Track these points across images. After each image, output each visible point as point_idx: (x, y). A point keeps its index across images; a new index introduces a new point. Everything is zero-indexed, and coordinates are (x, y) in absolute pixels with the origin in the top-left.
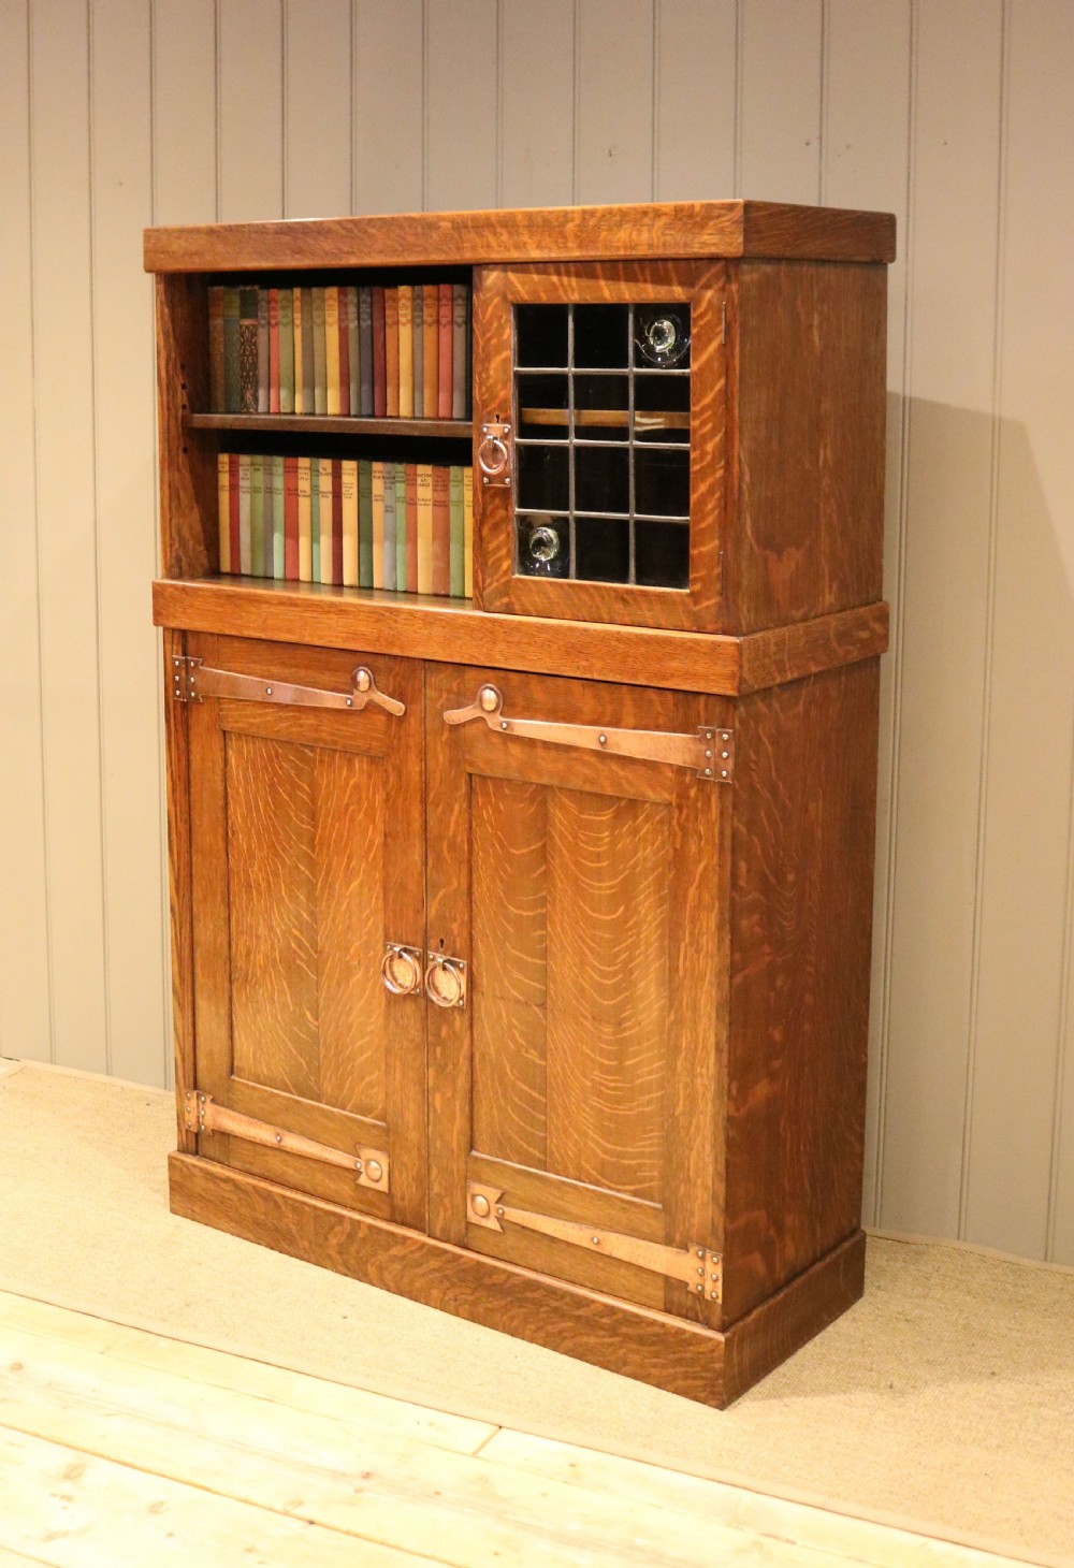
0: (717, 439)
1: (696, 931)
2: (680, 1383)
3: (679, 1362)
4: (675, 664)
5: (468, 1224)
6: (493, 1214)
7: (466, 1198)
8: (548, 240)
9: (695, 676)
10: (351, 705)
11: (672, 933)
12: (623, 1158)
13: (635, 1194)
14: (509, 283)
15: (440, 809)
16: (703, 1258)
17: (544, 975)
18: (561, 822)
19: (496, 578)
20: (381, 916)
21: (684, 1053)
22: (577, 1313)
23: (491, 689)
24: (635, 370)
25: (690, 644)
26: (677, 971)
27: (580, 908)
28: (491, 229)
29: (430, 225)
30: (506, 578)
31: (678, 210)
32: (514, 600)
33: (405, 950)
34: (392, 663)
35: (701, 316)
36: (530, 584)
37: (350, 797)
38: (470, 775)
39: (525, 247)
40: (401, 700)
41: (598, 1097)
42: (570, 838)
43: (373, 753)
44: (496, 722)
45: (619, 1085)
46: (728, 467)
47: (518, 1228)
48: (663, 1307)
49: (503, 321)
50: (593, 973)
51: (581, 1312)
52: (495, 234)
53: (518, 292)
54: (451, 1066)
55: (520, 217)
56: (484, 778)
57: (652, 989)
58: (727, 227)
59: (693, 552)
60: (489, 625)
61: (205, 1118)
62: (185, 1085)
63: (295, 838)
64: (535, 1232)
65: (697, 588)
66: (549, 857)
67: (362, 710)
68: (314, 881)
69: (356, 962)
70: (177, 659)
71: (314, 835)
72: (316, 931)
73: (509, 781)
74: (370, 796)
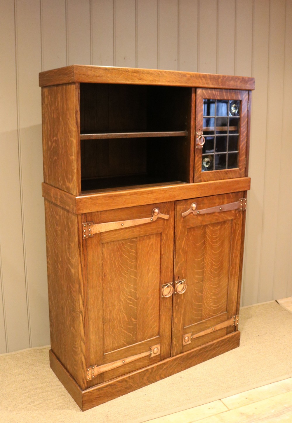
0: (246, 132)
1: (237, 246)
5: (183, 346)
6: (190, 339)
7: (182, 340)
8: (215, 82)
9: (242, 188)
10: (152, 220)
11: (232, 248)
13: (221, 313)
14: (203, 94)
15: (180, 241)
16: (235, 318)
17: (203, 273)
18: (209, 233)
19: (198, 173)
21: (233, 275)
23: (195, 204)
26: (233, 257)
27: (212, 252)
28: (201, 78)
29: (184, 75)
30: (200, 173)
32: (202, 178)
34: (165, 204)
35: (244, 103)
36: (206, 173)
37: (149, 249)
38: (187, 229)
39: (209, 84)
40: (168, 214)
41: (214, 295)
42: (210, 236)
44: (196, 212)
46: (248, 139)
47: (195, 339)
48: (226, 334)
53: (206, 96)
55: (208, 76)
56: (190, 229)
59: (240, 159)
61: (94, 373)
62: (86, 368)
63: (129, 268)
64: (199, 337)
65: (240, 167)
66: (206, 243)
67: (156, 221)
68: (136, 278)
69: (150, 296)
70: (85, 224)
71: (136, 265)
72: (136, 293)
73: (197, 227)
74: (156, 245)
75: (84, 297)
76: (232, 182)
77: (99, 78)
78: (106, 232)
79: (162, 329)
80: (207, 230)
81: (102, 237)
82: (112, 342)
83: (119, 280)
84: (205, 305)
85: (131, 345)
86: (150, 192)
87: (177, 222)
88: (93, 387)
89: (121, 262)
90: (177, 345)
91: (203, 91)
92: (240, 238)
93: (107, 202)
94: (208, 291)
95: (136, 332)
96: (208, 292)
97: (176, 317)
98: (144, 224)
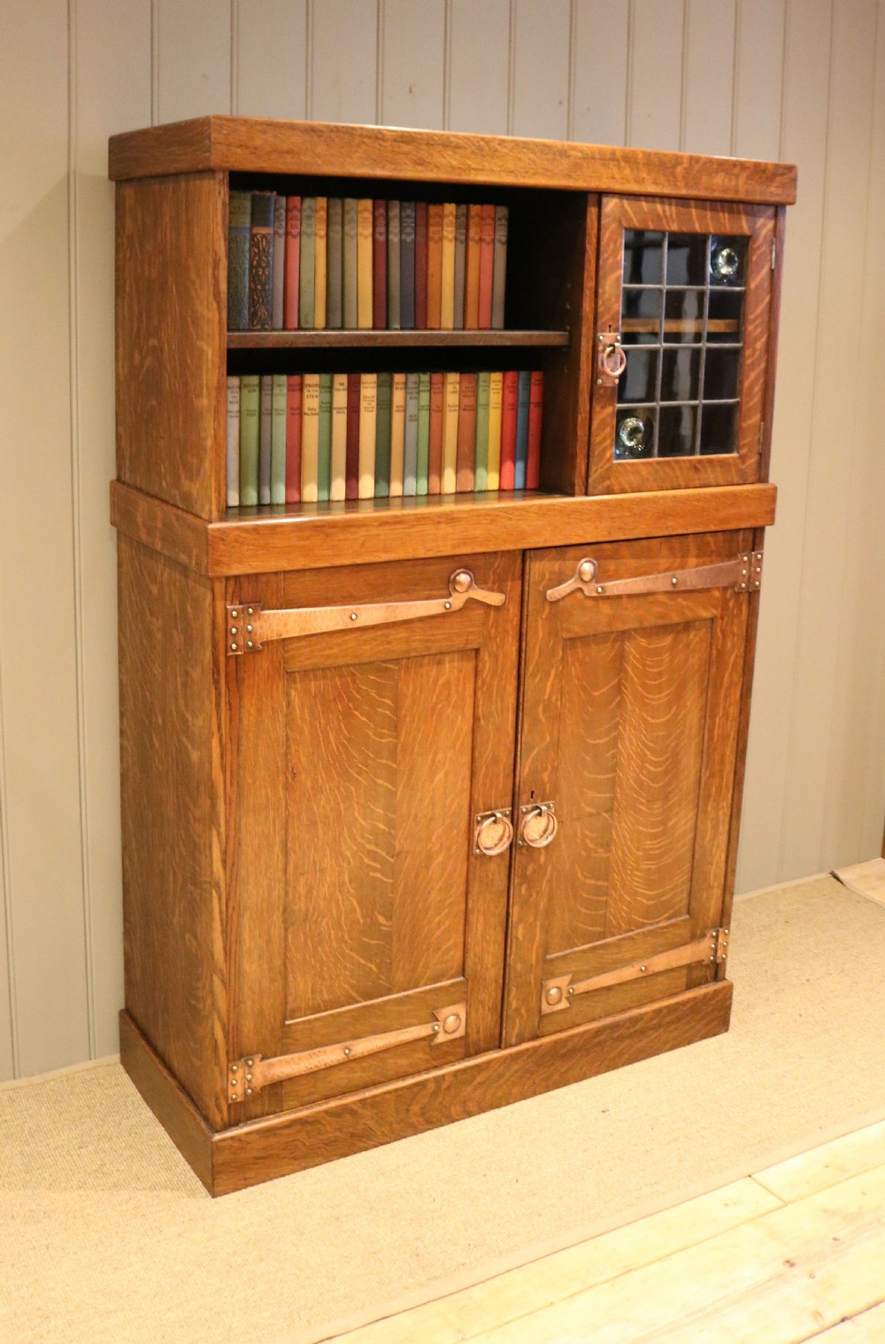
0: (763, 339)
1: (727, 704)
5: (542, 1017)
6: (565, 995)
7: (540, 998)
8: (662, 178)
9: (748, 517)
10: (449, 608)
11: (709, 712)
13: (669, 918)
14: (624, 211)
15: (537, 679)
16: (717, 937)
17: (613, 784)
18: (634, 657)
19: (601, 464)
23: (589, 561)
24: (711, 287)
26: (713, 739)
27: (645, 720)
28: (616, 163)
29: (561, 153)
30: (606, 467)
32: (613, 482)
34: (491, 559)
35: (758, 247)
36: (628, 468)
37: (437, 697)
38: (567, 640)
39: (644, 182)
40: (500, 592)
41: (648, 860)
42: (641, 667)
43: (469, 647)
44: (592, 589)
46: (770, 360)
47: (583, 995)
48: (687, 987)
49: (619, 243)
50: (650, 767)
52: (619, 167)
53: (631, 219)
54: (534, 895)
55: (640, 156)
56: (573, 640)
58: (787, 183)
59: (742, 425)
61: (254, 1081)
62: (229, 1061)
63: (372, 756)
64: (596, 990)
65: (744, 451)
66: (623, 688)
67: (460, 610)
68: (394, 789)
69: (438, 848)
70: (234, 610)
71: (396, 746)
72: (394, 837)
73: (594, 635)
74: (461, 688)
75: (227, 837)
76: (714, 496)
77: (288, 158)
78: (298, 638)
79: (475, 954)
80: (629, 647)
81: (286, 652)
82: (313, 985)
83: (340, 792)
84: (616, 890)
85: (371, 999)
86: (443, 520)
87: (530, 618)
88: (247, 1125)
89: (346, 733)
90: (523, 1011)
91: (623, 204)
92: (737, 678)
93: (307, 543)
94: (629, 843)
95: (388, 961)
96: (629, 848)
97: (520, 920)
98: (421, 619)
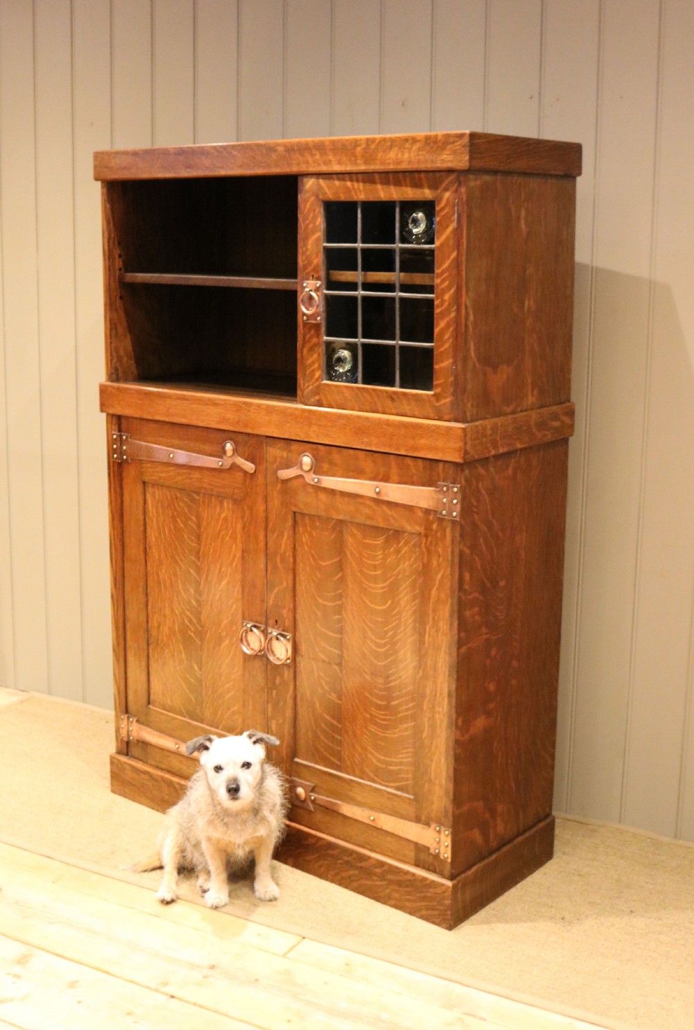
0: (452, 291)
1: (436, 618)
2: (424, 912)
3: (424, 899)
4: (423, 441)
5: (293, 806)
6: (308, 799)
8: (345, 158)
9: (436, 449)
10: (221, 466)
11: (421, 618)
12: (390, 765)
14: (320, 187)
15: (276, 535)
16: (439, 832)
17: (341, 644)
18: (351, 545)
19: (311, 383)
20: (240, 604)
21: (428, 698)
22: (359, 865)
23: (308, 456)
24: (401, 245)
25: (433, 428)
26: (424, 643)
27: (364, 602)
28: (309, 151)
29: (271, 149)
30: (317, 383)
31: (427, 138)
32: (322, 397)
33: (255, 626)
34: (247, 438)
35: (442, 209)
36: (333, 388)
38: (295, 513)
39: (330, 163)
40: (253, 463)
41: (374, 725)
43: (235, 497)
44: (312, 479)
45: (389, 717)
46: (458, 310)
47: (325, 808)
48: (413, 862)
49: (316, 212)
50: (371, 644)
51: (363, 864)
52: (312, 155)
53: (326, 193)
54: (282, 703)
55: (327, 143)
56: (303, 515)
57: (409, 655)
58: (458, 149)
59: (436, 367)
60: (307, 414)
61: (132, 731)
62: (120, 711)
63: (186, 551)
64: (333, 811)
65: (439, 390)
66: (344, 567)
67: (228, 469)
68: (198, 579)
69: (225, 633)
70: (115, 434)
71: (198, 550)
72: (200, 613)
73: (319, 516)
80: (347, 535)
81: (142, 468)
82: (162, 689)
83: (171, 568)
85: (191, 719)
89: (173, 531)
